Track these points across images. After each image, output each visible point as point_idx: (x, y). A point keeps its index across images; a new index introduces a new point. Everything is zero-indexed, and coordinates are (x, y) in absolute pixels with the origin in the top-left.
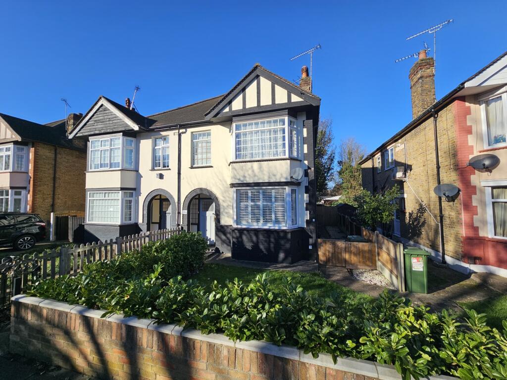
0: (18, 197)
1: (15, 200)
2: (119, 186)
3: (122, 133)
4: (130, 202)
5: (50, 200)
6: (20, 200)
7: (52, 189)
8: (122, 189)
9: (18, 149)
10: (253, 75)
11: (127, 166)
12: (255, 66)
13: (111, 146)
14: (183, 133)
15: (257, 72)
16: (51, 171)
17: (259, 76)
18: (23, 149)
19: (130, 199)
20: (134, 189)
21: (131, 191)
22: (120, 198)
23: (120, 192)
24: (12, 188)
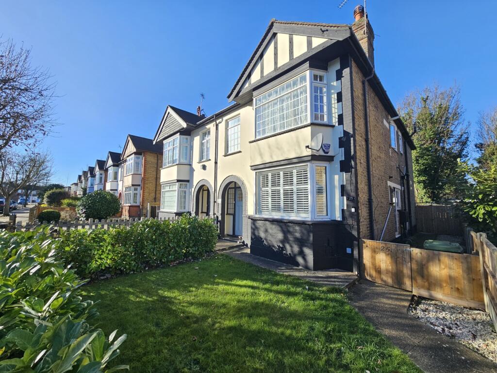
0: (136, 192)
1: (134, 194)
2: (176, 178)
3: (179, 134)
4: (185, 192)
5: (153, 195)
6: (137, 194)
7: (155, 186)
8: (178, 181)
9: (137, 158)
10: (270, 36)
11: (183, 161)
12: (270, 24)
13: (174, 145)
14: (220, 123)
15: (274, 30)
16: (155, 173)
17: (276, 34)
18: (139, 158)
19: (185, 190)
20: (188, 181)
21: (186, 183)
22: (177, 189)
23: (177, 183)
24: (133, 185)
